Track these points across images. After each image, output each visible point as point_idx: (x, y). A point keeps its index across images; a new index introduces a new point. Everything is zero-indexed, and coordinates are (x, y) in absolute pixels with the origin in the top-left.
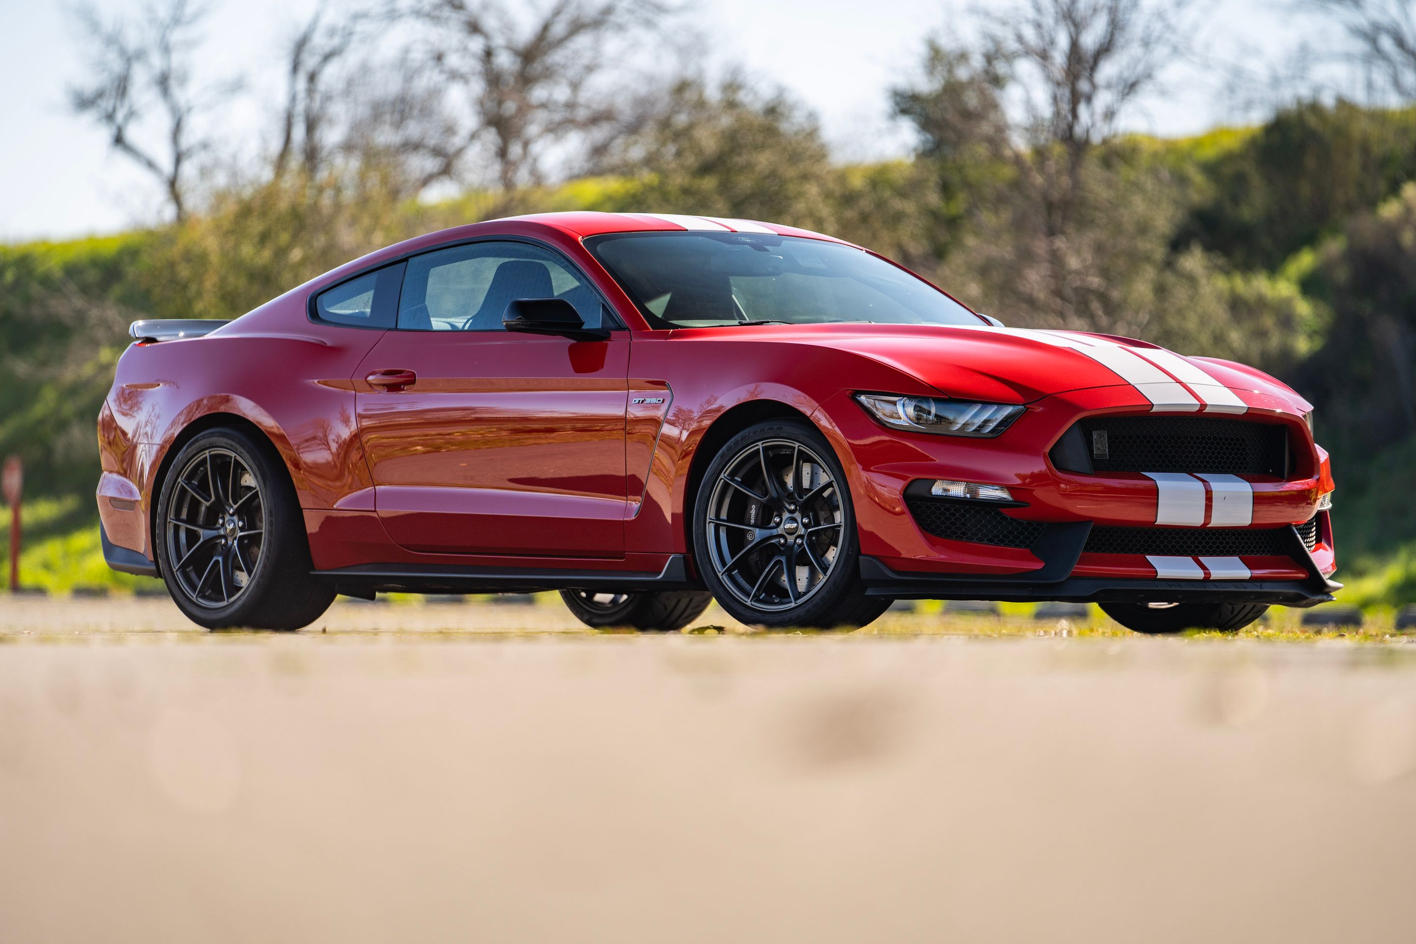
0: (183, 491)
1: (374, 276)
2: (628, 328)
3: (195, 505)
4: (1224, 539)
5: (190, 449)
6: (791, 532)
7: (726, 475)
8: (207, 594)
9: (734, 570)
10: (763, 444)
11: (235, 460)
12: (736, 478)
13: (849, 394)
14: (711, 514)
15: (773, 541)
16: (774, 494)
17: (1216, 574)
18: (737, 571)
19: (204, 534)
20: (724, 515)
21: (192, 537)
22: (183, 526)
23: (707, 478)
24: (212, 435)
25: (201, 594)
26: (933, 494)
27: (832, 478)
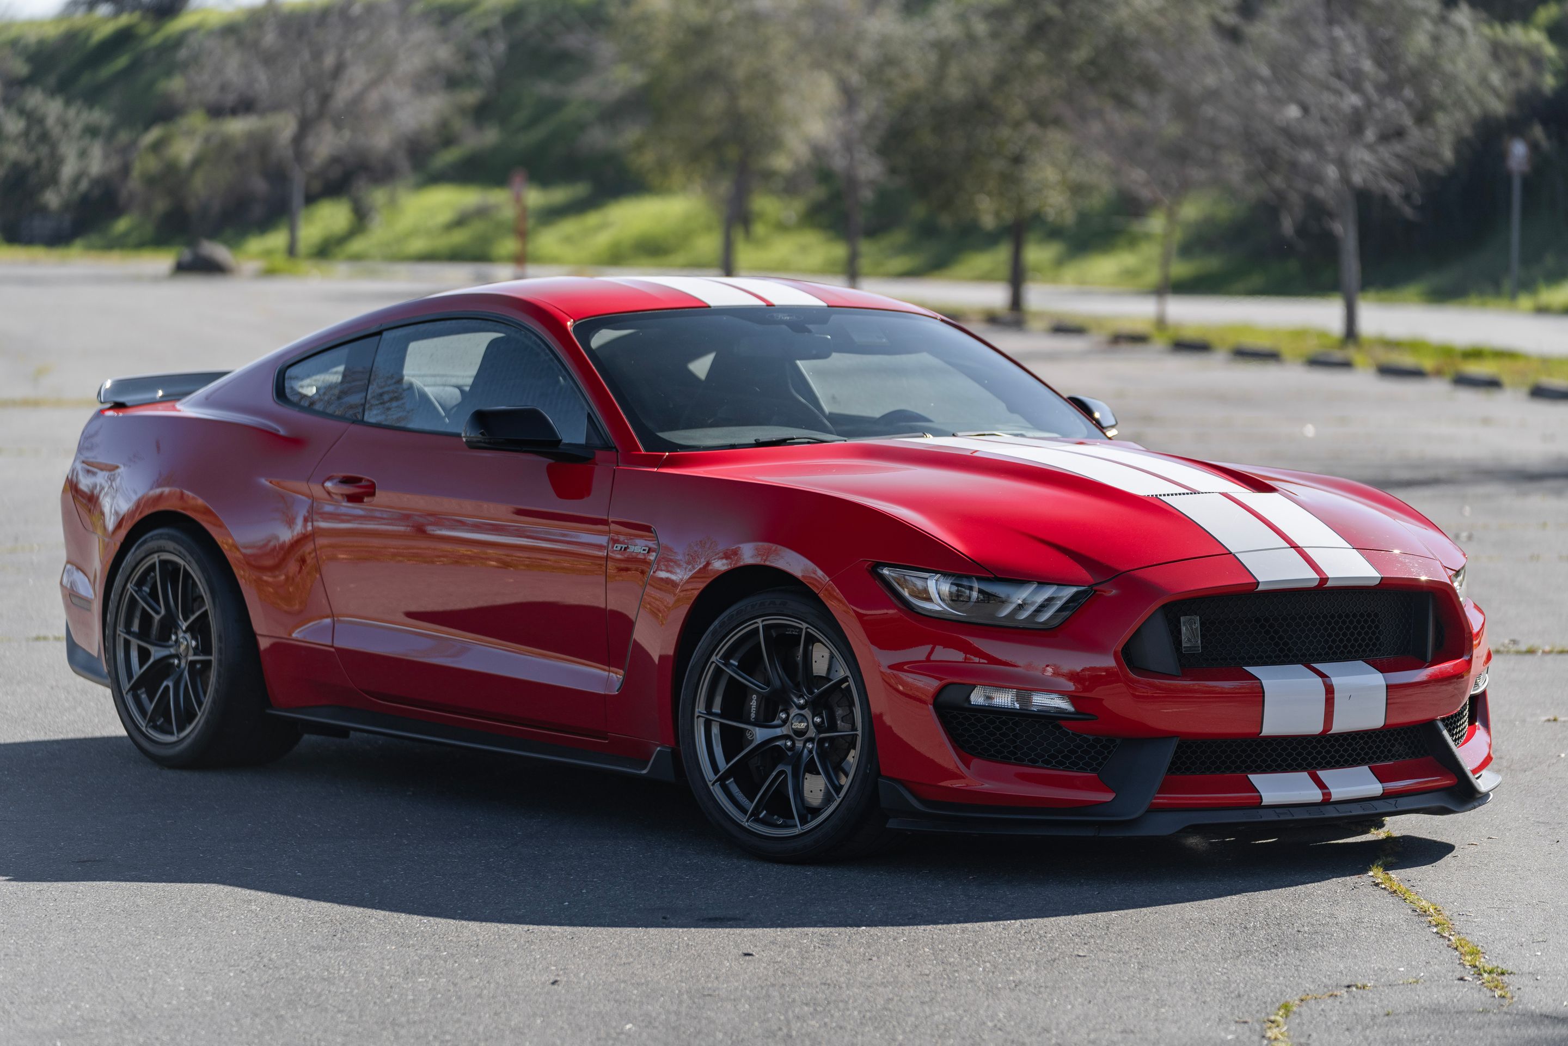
0: (133, 601)
1: (344, 351)
2: (615, 447)
3: (146, 619)
4: (1350, 744)
5: (138, 552)
6: (800, 733)
7: (718, 658)
8: (158, 723)
9: (728, 778)
10: (763, 621)
11: (185, 569)
12: (732, 661)
13: (868, 566)
14: (700, 708)
15: (777, 743)
16: (777, 683)
17: (1338, 793)
18: (732, 779)
19: (157, 653)
20: (717, 709)
21: (144, 655)
22: (135, 642)
23: (695, 660)
24: (161, 537)
25: (152, 724)
26: (972, 703)
27: (848, 674)
